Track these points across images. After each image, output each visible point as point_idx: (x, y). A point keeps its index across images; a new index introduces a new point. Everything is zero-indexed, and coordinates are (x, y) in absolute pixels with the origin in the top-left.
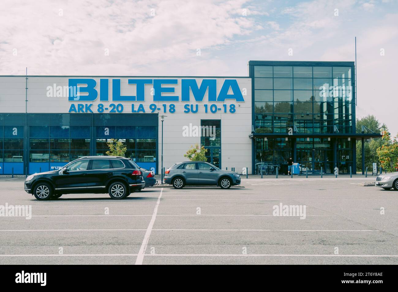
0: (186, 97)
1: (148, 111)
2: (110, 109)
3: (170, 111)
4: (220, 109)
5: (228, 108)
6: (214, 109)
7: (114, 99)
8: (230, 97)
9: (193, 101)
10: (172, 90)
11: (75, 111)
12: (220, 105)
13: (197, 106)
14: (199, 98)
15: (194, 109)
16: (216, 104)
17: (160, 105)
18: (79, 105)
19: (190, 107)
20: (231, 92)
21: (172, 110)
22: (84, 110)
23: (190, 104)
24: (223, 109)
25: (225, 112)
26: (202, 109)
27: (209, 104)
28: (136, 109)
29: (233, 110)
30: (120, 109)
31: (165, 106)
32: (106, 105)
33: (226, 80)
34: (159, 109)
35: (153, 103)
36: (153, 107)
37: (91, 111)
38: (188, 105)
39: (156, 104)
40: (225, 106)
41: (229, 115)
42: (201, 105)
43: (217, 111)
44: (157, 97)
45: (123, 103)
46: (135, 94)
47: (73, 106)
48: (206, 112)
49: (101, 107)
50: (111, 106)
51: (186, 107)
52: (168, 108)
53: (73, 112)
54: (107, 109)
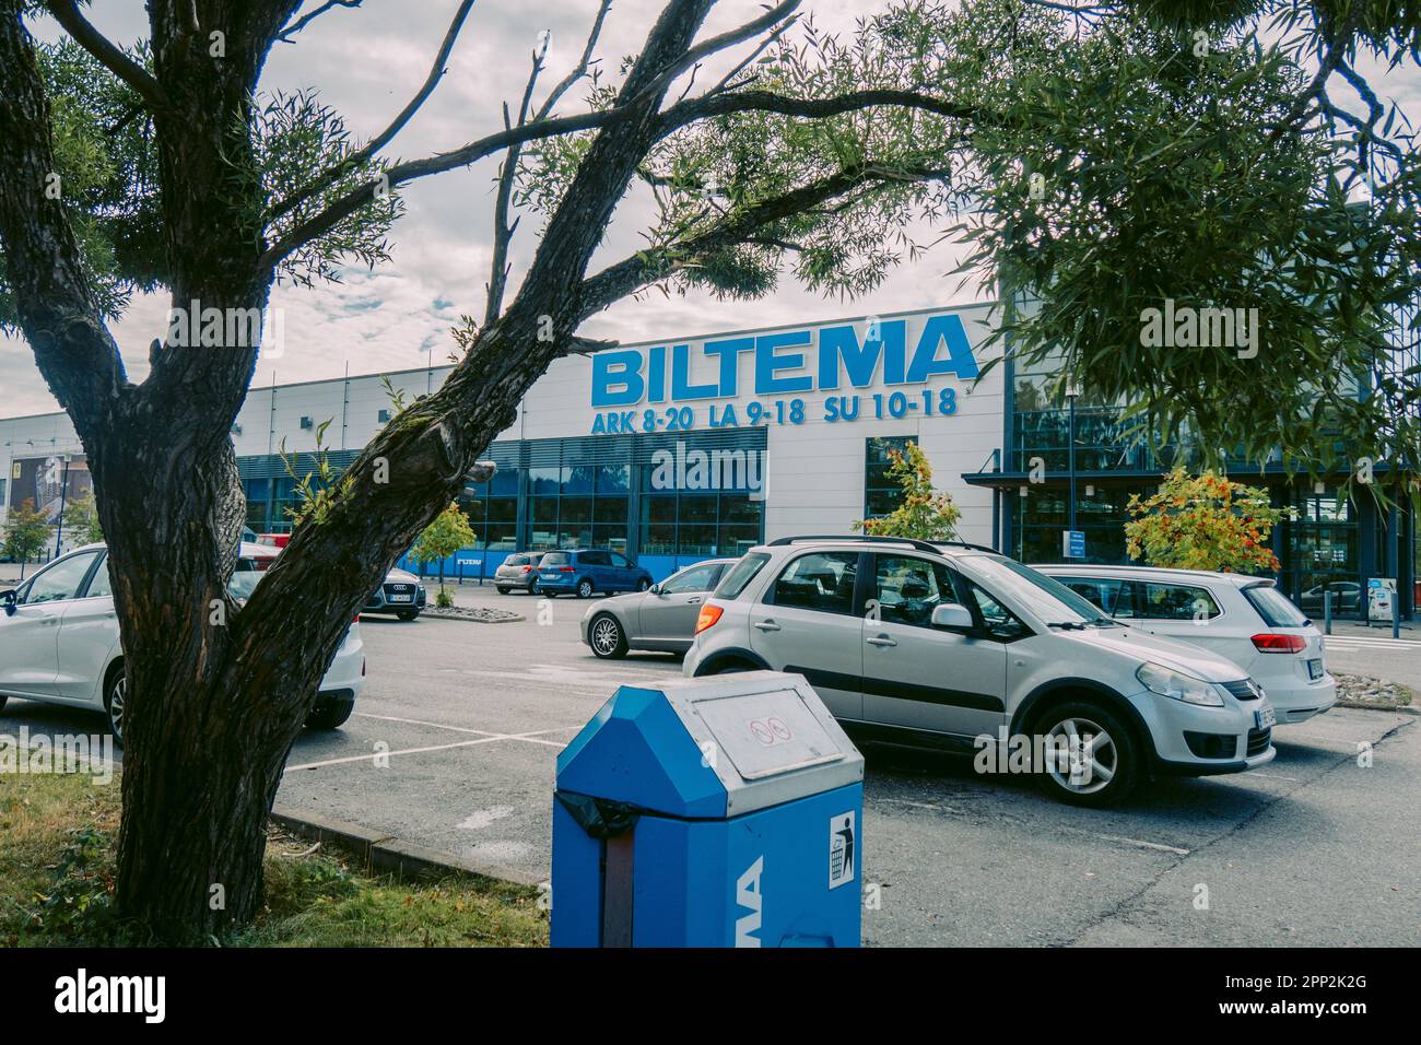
0: (828, 379)
1: (744, 421)
2: (668, 420)
3: (792, 417)
4: (913, 406)
5: (937, 401)
6: (898, 408)
7: (675, 397)
8: (943, 368)
9: (846, 389)
10: (797, 361)
11: (603, 429)
12: (914, 393)
13: (856, 399)
14: (860, 378)
15: (849, 411)
16: (904, 390)
17: (769, 403)
18: (610, 415)
19: (839, 407)
20: (943, 354)
21: (798, 416)
22: (619, 428)
23: (838, 395)
24: (921, 402)
25: (928, 411)
26: (868, 408)
27: (887, 392)
28: (719, 418)
29: (949, 405)
30: (686, 420)
31: (780, 405)
32: (660, 411)
33: (930, 319)
34: (768, 415)
35: (755, 398)
36: (755, 411)
37: (631, 429)
38: (835, 400)
39: (763, 401)
40: (927, 395)
41: (939, 420)
42: (866, 396)
43: (910, 411)
44: (765, 385)
45: (691, 406)
46: (716, 380)
47: (599, 417)
48: (879, 415)
49: (649, 415)
50: (668, 414)
51: (829, 404)
52: (788, 411)
53: (600, 434)
54: (660, 421)
